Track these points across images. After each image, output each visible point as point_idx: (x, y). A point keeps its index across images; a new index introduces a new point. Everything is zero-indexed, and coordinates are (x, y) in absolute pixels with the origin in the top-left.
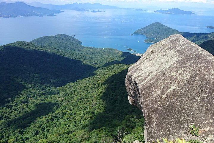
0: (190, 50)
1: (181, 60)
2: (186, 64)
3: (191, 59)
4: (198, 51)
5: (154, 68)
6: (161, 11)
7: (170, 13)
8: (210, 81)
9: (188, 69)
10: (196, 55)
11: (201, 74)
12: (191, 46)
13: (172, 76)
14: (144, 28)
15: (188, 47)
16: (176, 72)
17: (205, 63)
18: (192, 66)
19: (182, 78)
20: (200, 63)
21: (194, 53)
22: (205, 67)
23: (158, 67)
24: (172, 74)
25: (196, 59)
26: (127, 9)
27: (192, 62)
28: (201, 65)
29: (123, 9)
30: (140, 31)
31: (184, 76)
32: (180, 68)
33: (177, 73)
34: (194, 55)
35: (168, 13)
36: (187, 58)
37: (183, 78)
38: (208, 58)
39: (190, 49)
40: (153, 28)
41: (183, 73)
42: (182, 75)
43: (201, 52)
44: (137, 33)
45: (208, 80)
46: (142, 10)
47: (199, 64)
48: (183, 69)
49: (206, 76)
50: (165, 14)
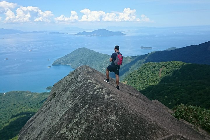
0: (86, 90)
1: (74, 106)
2: (80, 111)
3: (85, 103)
4: (94, 89)
5: (45, 124)
6: (84, 33)
7: (97, 35)
8: (108, 131)
9: (81, 118)
10: (92, 95)
11: (97, 123)
12: (87, 83)
13: (61, 135)
14: (66, 56)
15: (84, 85)
16: (66, 126)
17: (102, 105)
18: (86, 114)
19: (73, 135)
20: (97, 106)
21: (90, 93)
22: (102, 111)
23: (49, 121)
24: (61, 132)
25: (92, 101)
26: (36, 32)
27: (87, 106)
28: (97, 110)
29: (30, 32)
30: (61, 60)
31: (76, 131)
32: (72, 119)
33: (68, 127)
34: (90, 96)
35: (94, 35)
36: (81, 103)
37: (75, 135)
38: (106, 98)
39: (87, 87)
40: (78, 56)
41: (75, 127)
42: (74, 130)
43: (98, 90)
44: (56, 64)
45: (106, 131)
46: (58, 33)
47: (94, 109)
48: (75, 120)
49: (103, 125)
50: (91, 36)
